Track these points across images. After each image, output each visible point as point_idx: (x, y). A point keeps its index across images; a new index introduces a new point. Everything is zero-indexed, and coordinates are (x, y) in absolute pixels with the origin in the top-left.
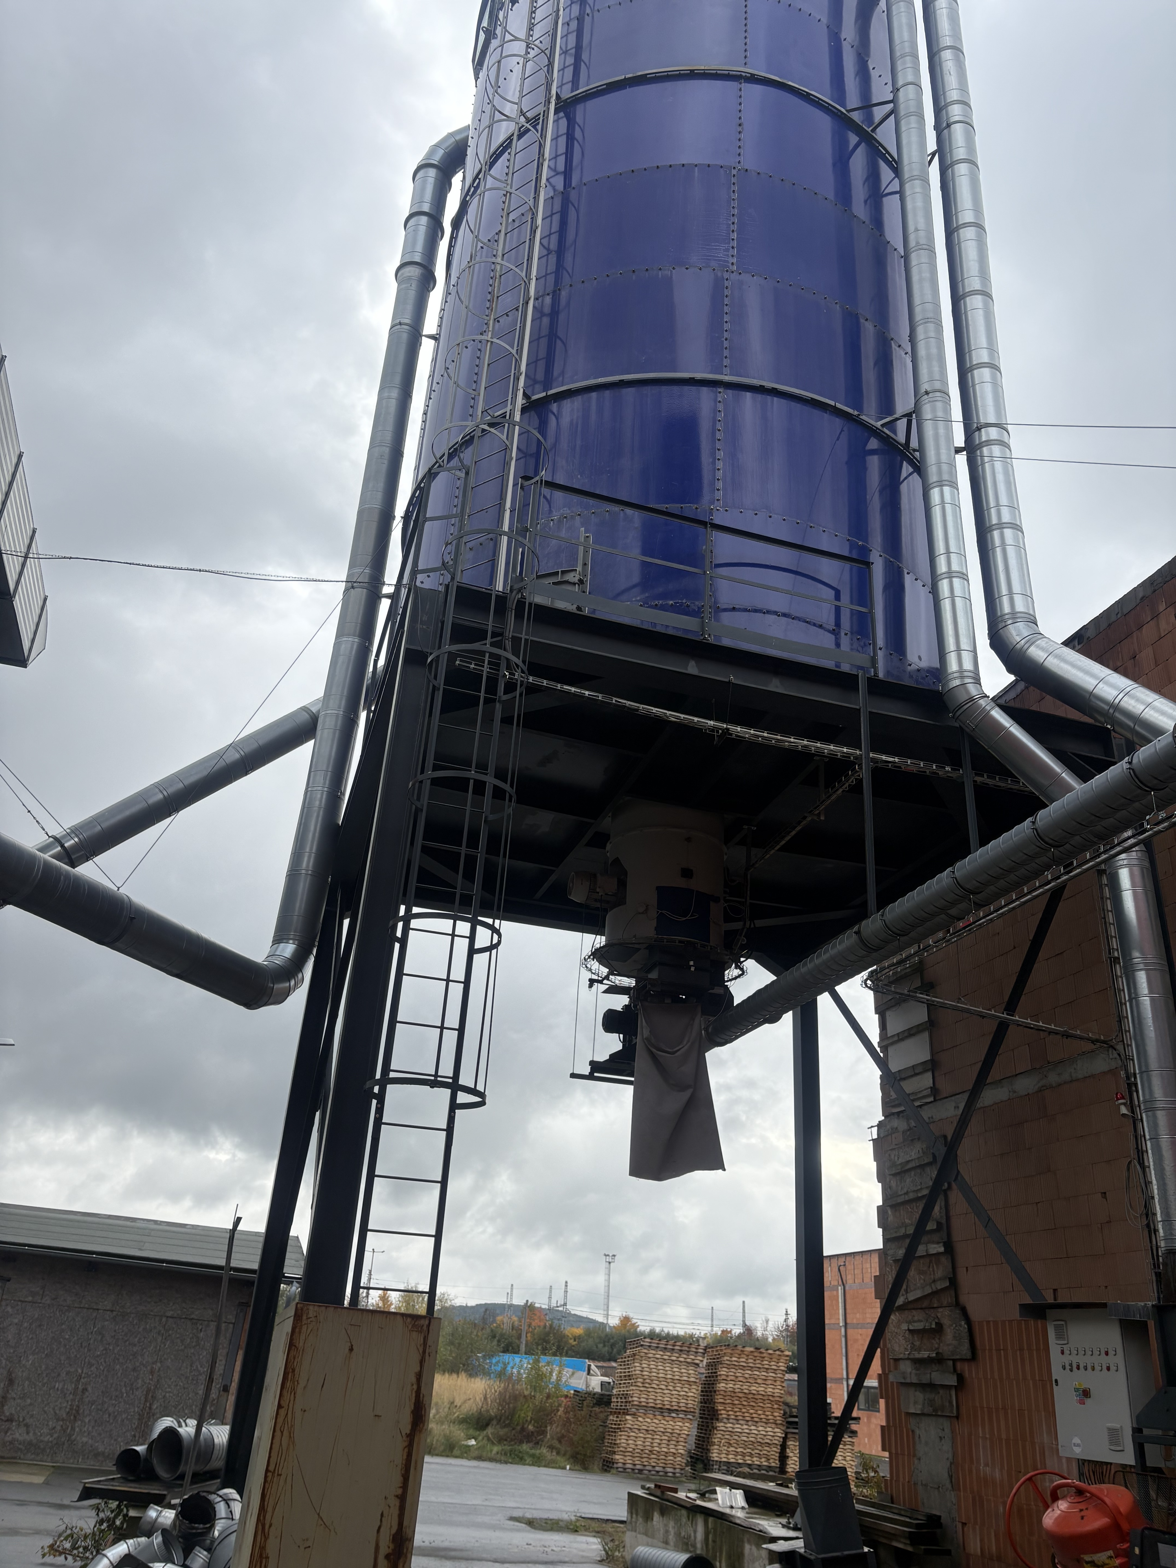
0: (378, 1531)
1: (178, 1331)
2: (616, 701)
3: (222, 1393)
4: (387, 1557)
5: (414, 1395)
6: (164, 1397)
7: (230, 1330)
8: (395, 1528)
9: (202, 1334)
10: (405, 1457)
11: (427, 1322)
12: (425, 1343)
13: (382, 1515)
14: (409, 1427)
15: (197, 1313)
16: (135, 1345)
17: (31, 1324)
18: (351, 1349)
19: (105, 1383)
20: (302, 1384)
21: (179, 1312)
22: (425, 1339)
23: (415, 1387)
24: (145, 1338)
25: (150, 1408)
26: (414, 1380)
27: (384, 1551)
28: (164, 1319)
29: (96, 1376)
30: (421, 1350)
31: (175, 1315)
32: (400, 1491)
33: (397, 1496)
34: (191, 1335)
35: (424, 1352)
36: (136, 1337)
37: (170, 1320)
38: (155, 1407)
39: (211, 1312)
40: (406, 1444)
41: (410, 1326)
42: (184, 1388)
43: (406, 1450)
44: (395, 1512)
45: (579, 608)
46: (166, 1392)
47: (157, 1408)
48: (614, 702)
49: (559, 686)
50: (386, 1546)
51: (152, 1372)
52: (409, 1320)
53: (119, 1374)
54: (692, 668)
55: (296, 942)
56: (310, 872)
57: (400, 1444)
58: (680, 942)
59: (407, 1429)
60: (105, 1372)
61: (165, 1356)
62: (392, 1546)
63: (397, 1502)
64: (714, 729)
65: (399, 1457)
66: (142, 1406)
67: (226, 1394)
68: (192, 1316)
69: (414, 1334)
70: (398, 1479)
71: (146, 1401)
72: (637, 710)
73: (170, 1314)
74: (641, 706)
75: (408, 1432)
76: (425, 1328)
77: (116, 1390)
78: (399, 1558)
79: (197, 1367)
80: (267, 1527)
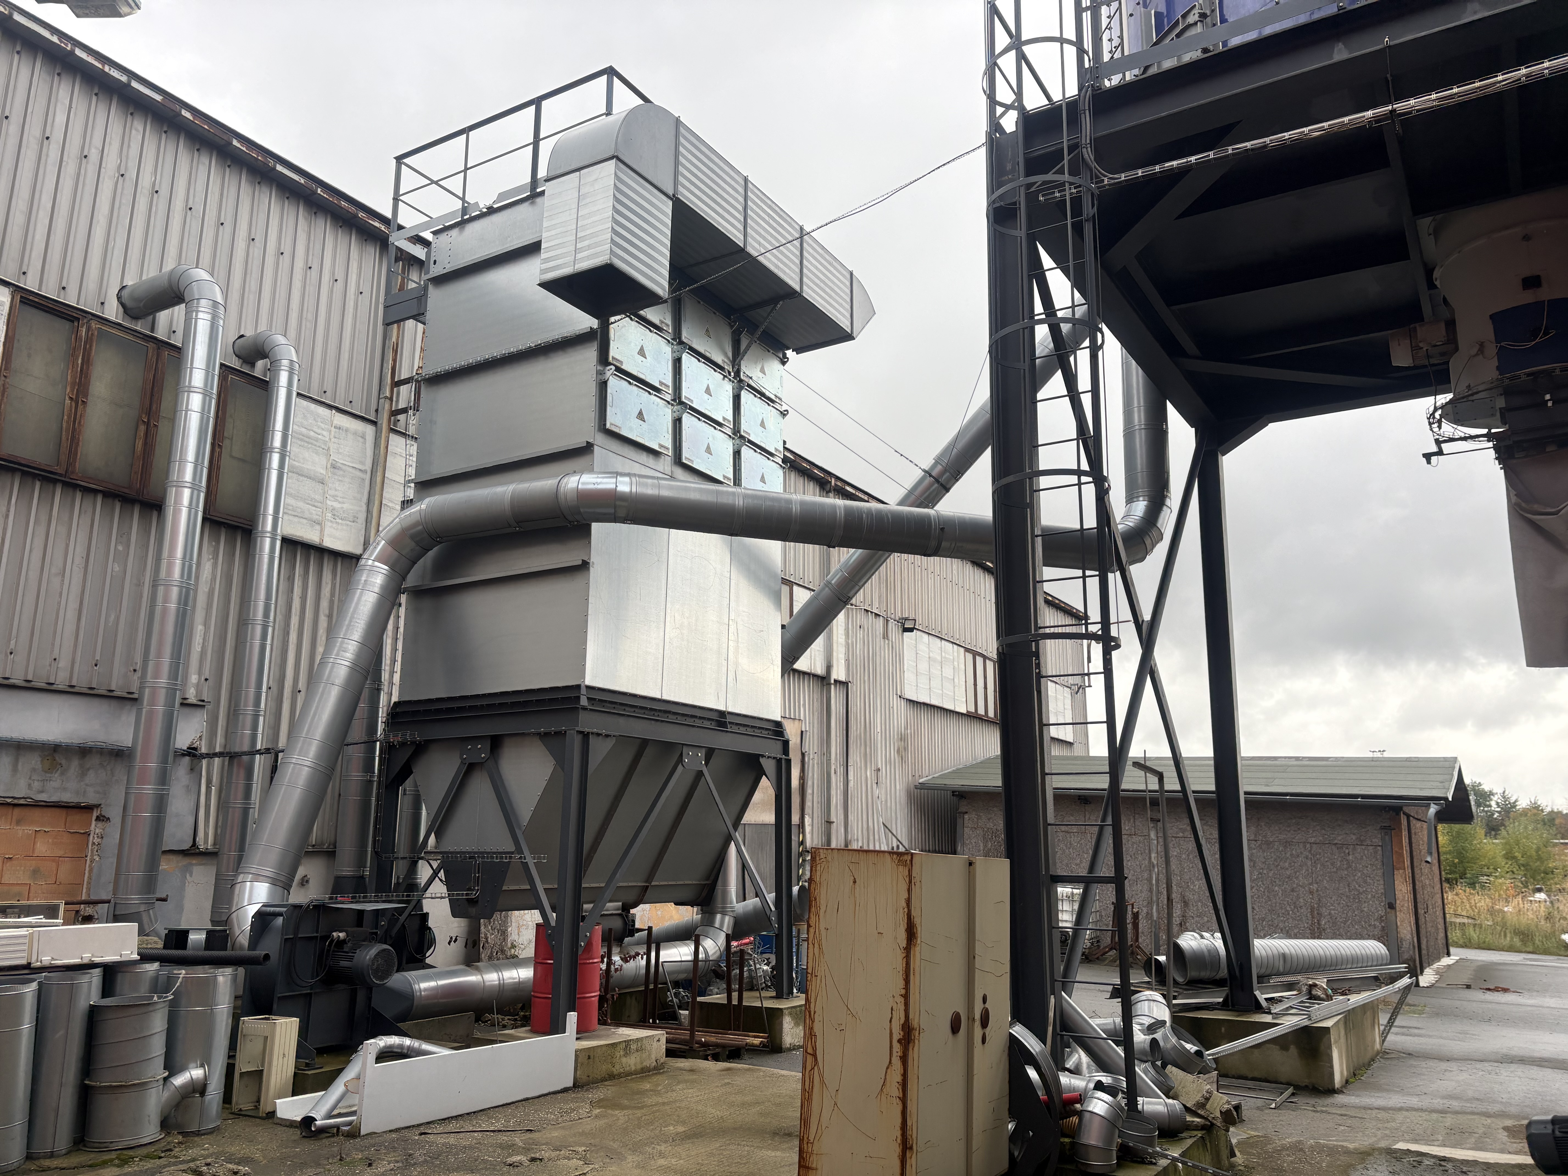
0: (891, 1021)
1: (1326, 855)
2: (1233, 149)
3: (1388, 910)
4: (899, 1041)
5: (906, 917)
6: (1330, 914)
7: (1380, 852)
8: (902, 1021)
9: (1351, 857)
10: (904, 965)
11: (909, 857)
12: (910, 875)
13: (892, 1009)
14: (905, 942)
15: (1339, 838)
16: (1287, 869)
17: (1188, 855)
18: (855, 882)
19: (1269, 903)
20: (823, 908)
21: (1321, 838)
22: (910, 871)
23: (906, 910)
24: (1295, 862)
25: (1319, 924)
26: (905, 905)
27: (896, 1037)
28: (1308, 846)
29: (1259, 896)
30: (907, 880)
31: (1318, 841)
32: (903, 992)
33: (902, 995)
34: (1340, 859)
35: (910, 882)
36: (1285, 862)
37: (1314, 846)
38: (1323, 923)
39: (1354, 837)
40: (904, 955)
41: (896, 862)
42: (1348, 906)
43: (905, 960)
44: (902, 1007)
45: (1205, 51)
46: (1331, 910)
47: (1325, 923)
48: (1230, 152)
49: (1157, 168)
50: (897, 1034)
51: (1311, 893)
52: (895, 856)
53: (1280, 894)
54: (1340, 53)
55: (1146, 498)
56: (1143, 427)
57: (900, 955)
58: (1529, 375)
59: (904, 944)
60: (1266, 893)
61: (1320, 878)
62: (902, 1033)
63: (902, 1000)
64: (1377, 119)
65: (900, 965)
66: (1310, 922)
67: (1393, 911)
68: (1336, 842)
69: (901, 868)
70: (902, 984)
71: (1313, 917)
72: (1265, 146)
73: (1313, 840)
74: (1267, 140)
75: (905, 946)
76: (908, 862)
77: (1281, 908)
78: (909, 1043)
79: (1355, 887)
80: (812, 1014)
